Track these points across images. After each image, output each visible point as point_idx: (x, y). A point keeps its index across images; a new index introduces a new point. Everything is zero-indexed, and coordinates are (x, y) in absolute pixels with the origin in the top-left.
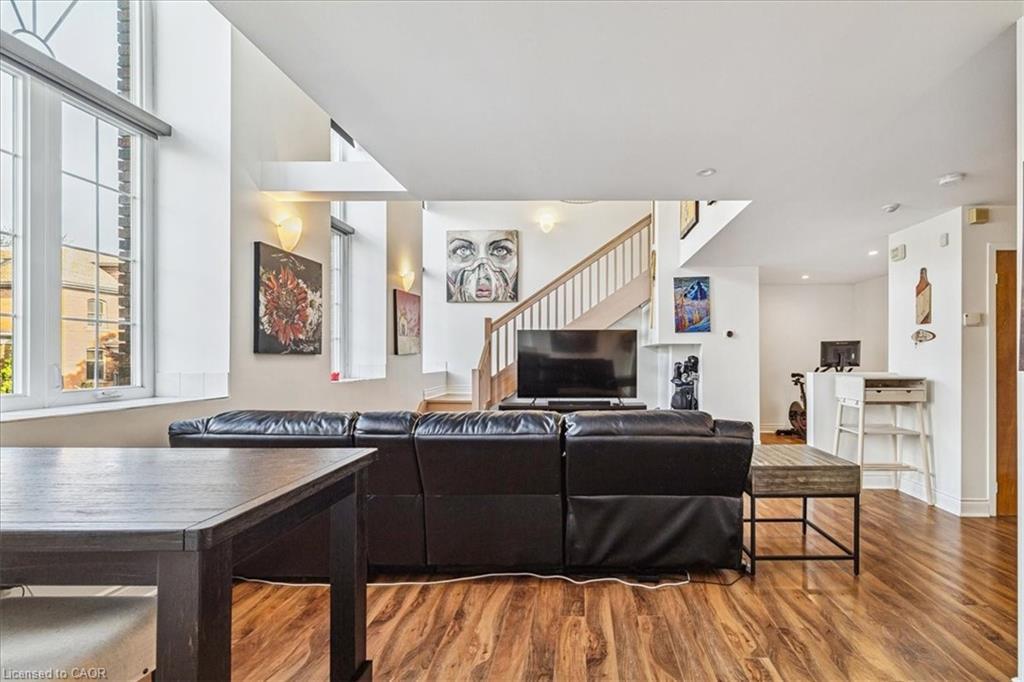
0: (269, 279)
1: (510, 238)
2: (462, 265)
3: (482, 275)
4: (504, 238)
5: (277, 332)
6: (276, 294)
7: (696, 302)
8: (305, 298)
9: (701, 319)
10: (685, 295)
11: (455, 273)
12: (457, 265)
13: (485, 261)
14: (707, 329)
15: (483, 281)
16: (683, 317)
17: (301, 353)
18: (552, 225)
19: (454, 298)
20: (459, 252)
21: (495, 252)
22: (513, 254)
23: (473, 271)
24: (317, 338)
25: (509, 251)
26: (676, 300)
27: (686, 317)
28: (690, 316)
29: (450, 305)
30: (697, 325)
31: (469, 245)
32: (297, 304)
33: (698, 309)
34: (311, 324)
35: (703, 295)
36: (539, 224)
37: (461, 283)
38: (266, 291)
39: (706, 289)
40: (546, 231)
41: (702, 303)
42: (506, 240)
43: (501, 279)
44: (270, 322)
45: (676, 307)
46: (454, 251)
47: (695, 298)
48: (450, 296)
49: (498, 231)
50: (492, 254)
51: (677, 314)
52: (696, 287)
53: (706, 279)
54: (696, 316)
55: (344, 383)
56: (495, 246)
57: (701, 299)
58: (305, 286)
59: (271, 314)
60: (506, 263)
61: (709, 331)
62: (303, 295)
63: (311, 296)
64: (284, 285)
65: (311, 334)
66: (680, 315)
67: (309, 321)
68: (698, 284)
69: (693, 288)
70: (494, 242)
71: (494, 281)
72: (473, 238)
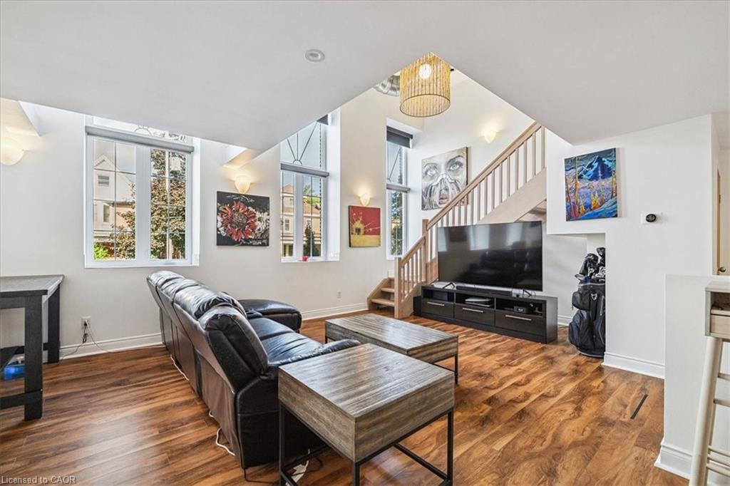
0: (225, 209)
1: (461, 154)
2: (431, 182)
3: (443, 187)
4: (457, 155)
5: (231, 235)
6: (230, 216)
7: (595, 183)
8: (254, 217)
9: (602, 203)
10: (580, 177)
11: (427, 189)
12: (427, 183)
13: (444, 176)
14: (613, 214)
15: (444, 192)
16: (576, 203)
17: (251, 245)
18: (494, 135)
19: (426, 207)
20: (429, 173)
21: (452, 168)
22: (463, 166)
23: (437, 185)
24: (264, 237)
25: (461, 165)
26: (567, 185)
27: (581, 202)
28: (587, 201)
29: (423, 211)
30: (596, 211)
31: (435, 167)
32: (247, 220)
33: (599, 191)
34: (259, 230)
35: (607, 172)
36: (483, 137)
37: (430, 196)
38: (222, 215)
39: (610, 164)
40: (488, 141)
41: (606, 183)
42: (459, 156)
43: (455, 188)
44: (225, 230)
45: (567, 192)
46: (426, 173)
47: (595, 177)
48: (423, 206)
49: (453, 151)
50: (449, 170)
51: (568, 199)
52: (596, 165)
53: (611, 153)
54: (595, 200)
55: (310, 263)
56: (452, 163)
57: (603, 178)
58: (254, 210)
59: (226, 226)
60: (458, 175)
61: (616, 216)
62: (253, 215)
63: (258, 215)
64: (238, 211)
65: (259, 235)
66: (572, 200)
67: (258, 228)
68: (599, 160)
69: (591, 166)
70: (451, 160)
71: (450, 191)
72: (437, 160)
